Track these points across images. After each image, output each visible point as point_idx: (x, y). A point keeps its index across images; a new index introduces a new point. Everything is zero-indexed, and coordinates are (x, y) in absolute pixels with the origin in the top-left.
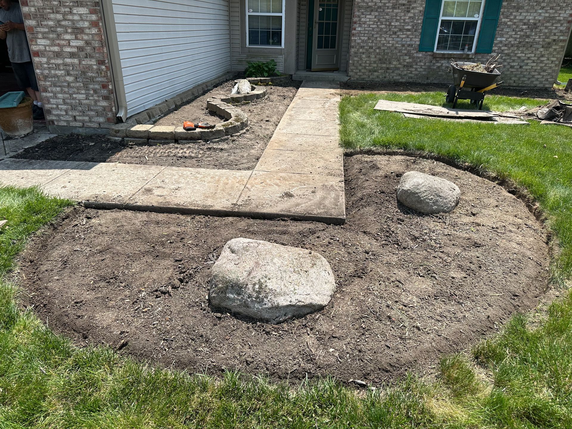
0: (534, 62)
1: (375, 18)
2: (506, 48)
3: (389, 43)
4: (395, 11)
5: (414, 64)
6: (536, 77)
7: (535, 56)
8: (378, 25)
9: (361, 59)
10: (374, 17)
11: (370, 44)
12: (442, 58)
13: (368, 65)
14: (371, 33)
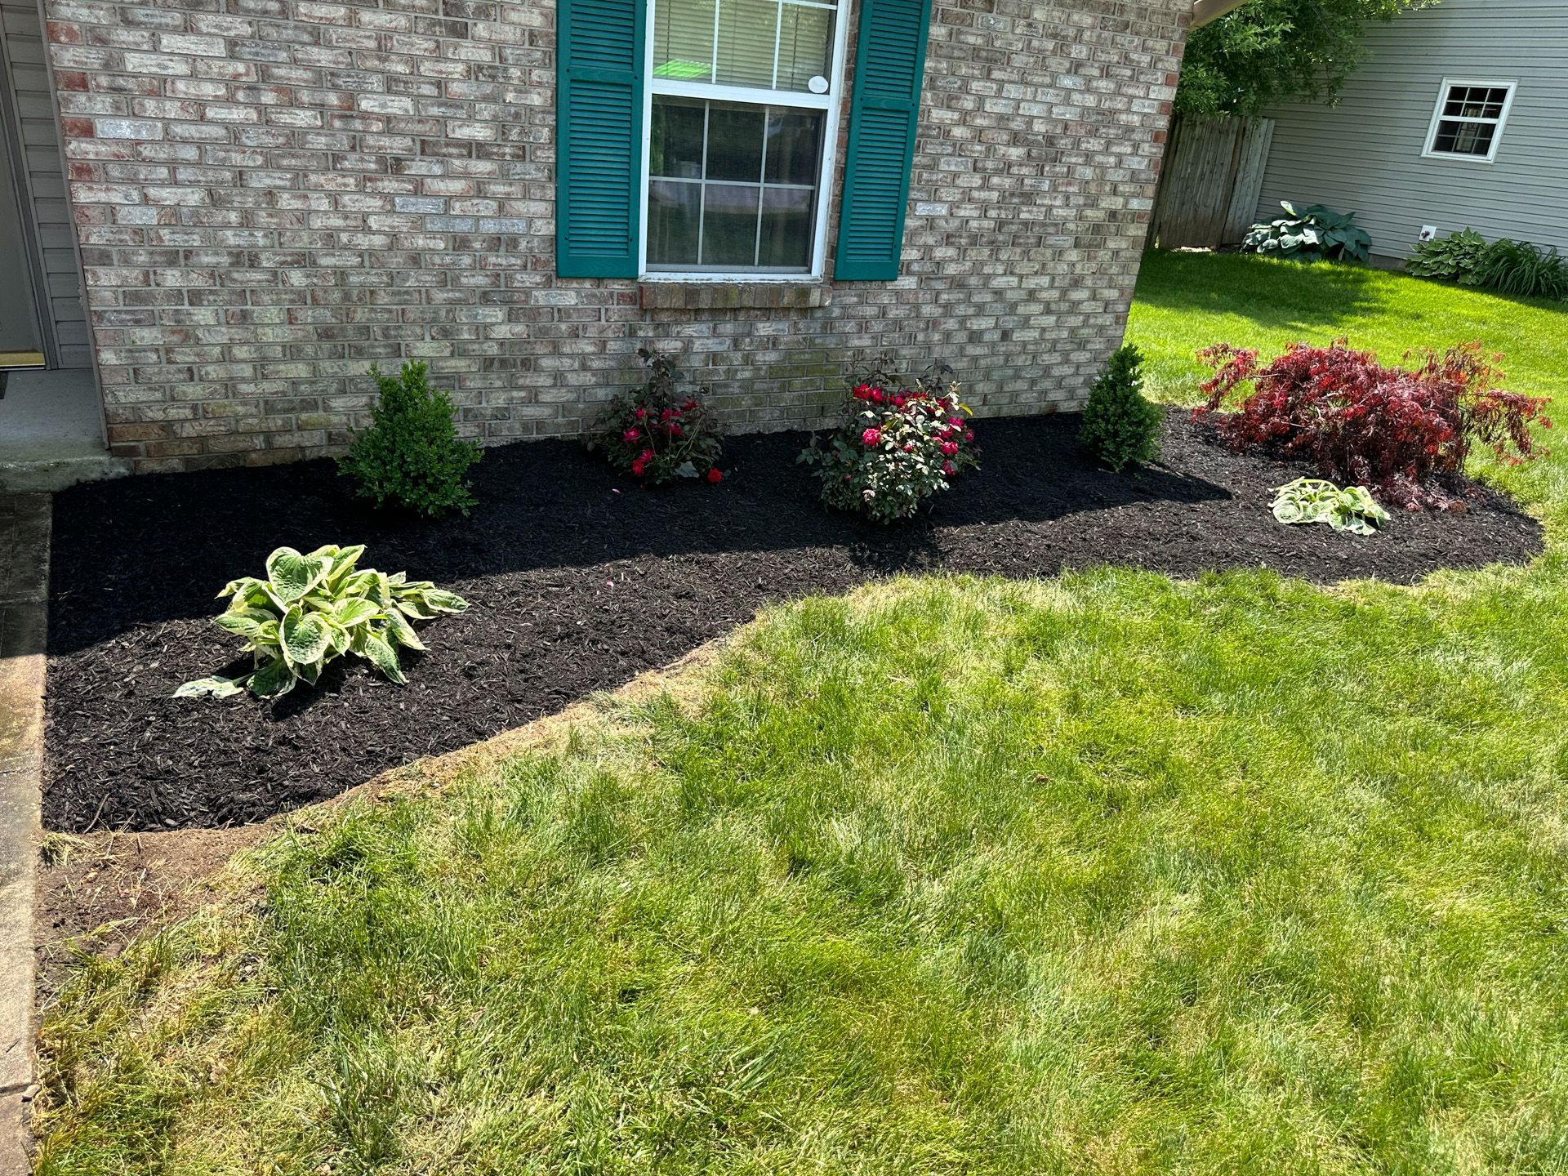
0: (1048, 311)
1: (232, 56)
2: (951, 252)
3: (367, 230)
4: (366, 16)
5: (540, 349)
6: (1056, 372)
7: (1052, 287)
8: (261, 109)
9: (188, 336)
10: (220, 49)
11: (231, 238)
12: (683, 311)
13: (247, 371)
14: (223, 164)
